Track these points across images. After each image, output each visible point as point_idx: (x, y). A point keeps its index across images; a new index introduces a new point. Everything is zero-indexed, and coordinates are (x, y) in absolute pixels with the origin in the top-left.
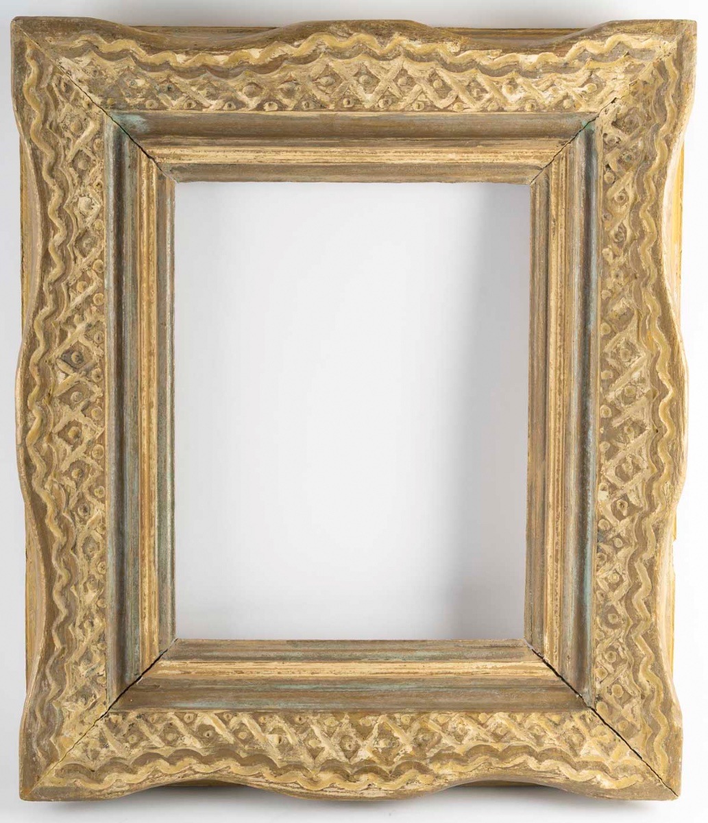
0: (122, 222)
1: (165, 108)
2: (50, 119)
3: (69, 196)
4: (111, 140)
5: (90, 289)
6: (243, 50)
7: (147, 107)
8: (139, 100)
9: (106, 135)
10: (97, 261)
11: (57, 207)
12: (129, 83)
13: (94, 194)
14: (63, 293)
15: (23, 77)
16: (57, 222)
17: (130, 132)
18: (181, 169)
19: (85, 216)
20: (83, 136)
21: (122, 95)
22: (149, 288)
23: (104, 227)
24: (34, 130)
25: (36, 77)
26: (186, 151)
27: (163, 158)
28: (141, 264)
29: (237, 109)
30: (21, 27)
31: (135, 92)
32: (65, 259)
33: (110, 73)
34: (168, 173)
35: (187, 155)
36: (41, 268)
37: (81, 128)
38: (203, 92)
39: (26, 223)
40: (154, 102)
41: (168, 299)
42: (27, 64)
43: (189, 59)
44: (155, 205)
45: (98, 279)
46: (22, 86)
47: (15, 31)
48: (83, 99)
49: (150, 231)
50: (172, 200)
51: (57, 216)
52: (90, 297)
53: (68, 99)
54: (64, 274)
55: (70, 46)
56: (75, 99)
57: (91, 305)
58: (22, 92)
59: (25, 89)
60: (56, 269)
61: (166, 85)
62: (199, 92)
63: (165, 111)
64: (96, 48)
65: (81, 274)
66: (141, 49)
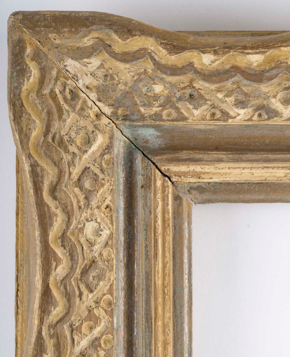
0: (134, 251)
1: (185, 119)
2: (53, 130)
3: (74, 222)
4: (121, 156)
5: (97, 331)
6: (282, 48)
7: (164, 117)
8: (155, 109)
9: (116, 150)
10: (105, 297)
11: (60, 234)
12: (144, 90)
13: (103, 219)
14: (66, 337)
15: (22, 81)
16: (59, 252)
17: (142, 147)
18: (200, 189)
19: (91, 244)
20: (90, 151)
21: (137, 104)
22: (164, 326)
23: (113, 256)
24: (34, 143)
25: (37, 81)
26: (207, 168)
27: (180, 176)
28: (156, 299)
29: (269, 118)
30: (21, 23)
31: (152, 100)
32: (68, 296)
33: (124, 78)
34: (184, 193)
35: (208, 173)
36: (40, 307)
37: (88, 142)
38: (231, 100)
39: (22, 251)
40: (173, 111)
41: (186, 339)
42: (27, 65)
43: (216, 60)
44: (171, 230)
45: (107, 317)
46: (21, 91)
47: (12, 28)
48: (91, 109)
49: (165, 261)
50: (190, 223)
51: (60, 244)
52: (97, 339)
53: (74, 109)
54: (68, 313)
55: (78, 45)
56: (82, 109)
57: (99, 348)
58: (20, 99)
59: (23, 95)
60: (57, 309)
61: (188, 91)
62: (227, 99)
63: (184, 123)
64: (108, 47)
65: (87, 313)
66: (161, 49)
